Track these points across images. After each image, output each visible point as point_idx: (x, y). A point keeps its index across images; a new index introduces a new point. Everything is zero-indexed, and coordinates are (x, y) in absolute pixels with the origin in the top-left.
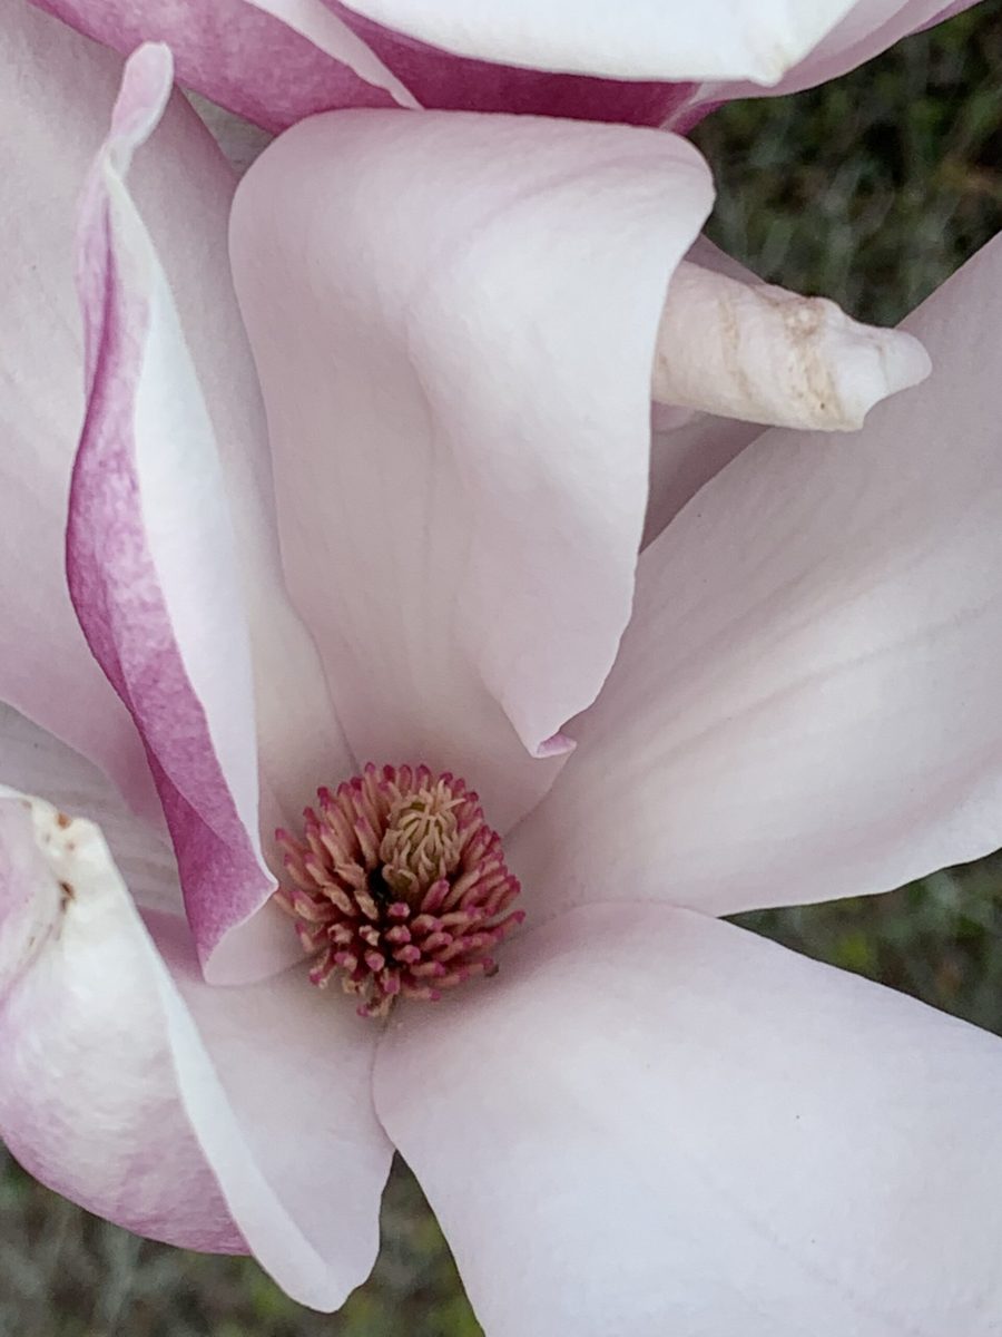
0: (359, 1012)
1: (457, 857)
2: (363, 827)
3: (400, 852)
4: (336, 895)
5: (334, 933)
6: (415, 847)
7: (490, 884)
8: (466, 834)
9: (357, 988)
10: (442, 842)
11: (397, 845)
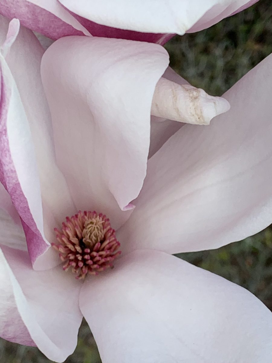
0: (76, 278)
1: (103, 236)
2: (77, 228)
3: (87, 235)
4: (70, 246)
5: (69, 257)
6: (91, 234)
7: (111, 244)
8: (105, 230)
9: (76, 272)
10: (99, 233)
11: (86, 233)
